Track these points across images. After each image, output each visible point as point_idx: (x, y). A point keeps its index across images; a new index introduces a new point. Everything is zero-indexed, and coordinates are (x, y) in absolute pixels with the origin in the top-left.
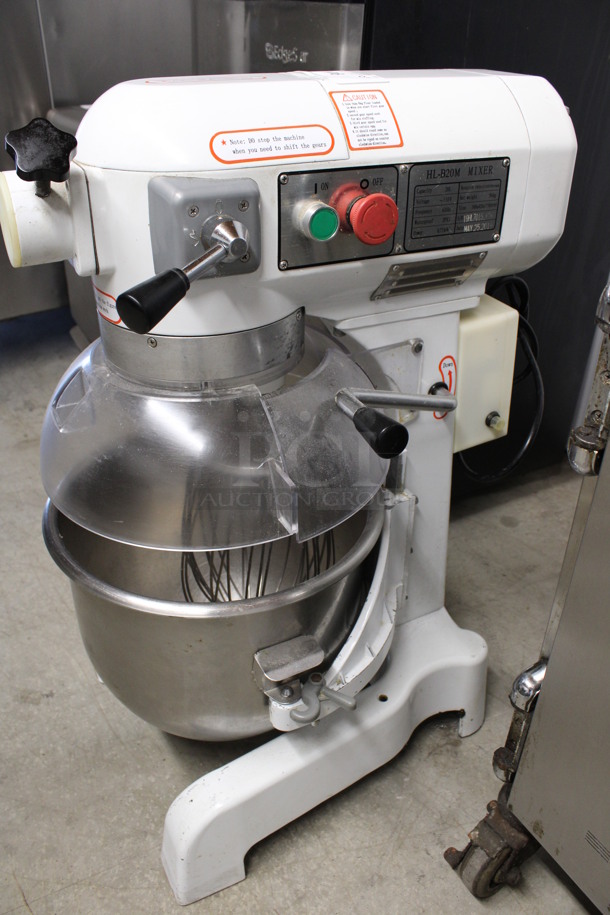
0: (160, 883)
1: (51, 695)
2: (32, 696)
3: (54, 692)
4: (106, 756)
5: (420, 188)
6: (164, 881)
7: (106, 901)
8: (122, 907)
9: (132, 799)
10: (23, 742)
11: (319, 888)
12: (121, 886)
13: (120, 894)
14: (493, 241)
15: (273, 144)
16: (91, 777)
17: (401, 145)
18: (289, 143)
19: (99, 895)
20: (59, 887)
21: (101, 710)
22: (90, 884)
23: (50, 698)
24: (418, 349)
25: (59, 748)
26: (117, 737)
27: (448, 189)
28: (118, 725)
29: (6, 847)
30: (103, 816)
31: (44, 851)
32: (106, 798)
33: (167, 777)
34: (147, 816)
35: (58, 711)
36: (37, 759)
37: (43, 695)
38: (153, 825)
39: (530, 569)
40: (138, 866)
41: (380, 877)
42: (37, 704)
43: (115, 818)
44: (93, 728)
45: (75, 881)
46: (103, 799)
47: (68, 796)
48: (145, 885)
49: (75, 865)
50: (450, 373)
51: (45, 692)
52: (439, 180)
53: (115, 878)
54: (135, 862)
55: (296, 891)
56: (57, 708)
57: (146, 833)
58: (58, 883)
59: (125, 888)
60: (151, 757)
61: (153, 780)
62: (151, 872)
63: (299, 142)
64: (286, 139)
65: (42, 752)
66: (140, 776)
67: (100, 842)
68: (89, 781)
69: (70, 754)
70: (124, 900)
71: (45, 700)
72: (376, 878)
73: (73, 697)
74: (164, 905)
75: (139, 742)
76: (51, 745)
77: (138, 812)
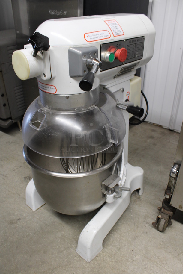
0: (80, 259)
1: (19, 219)
2: (14, 221)
3: (20, 218)
4: (46, 231)
5: (128, 46)
6: (81, 258)
7: (67, 269)
8: (72, 269)
9: (60, 240)
10: (18, 235)
11: (123, 245)
12: (69, 264)
13: (70, 266)
14: (141, 59)
15: (98, 36)
17: (124, 34)
18: (101, 35)
19: (64, 269)
20: (51, 271)
21: (37, 219)
22: (60, 267)
24: (123, 90)
25: (30, 233)
26: (47, 225)
27: (133, 46)
28: (45, 221)
29: (28, 266)
30: (54, 247)
31: (41, 263)
32: (52, 242)
33: (67, 231)
34: (67, 243)
36: (25, 239)
37: (17, 220)
38: (70, 245)
39: (137, 149)
40: (71, 257)
41: (137, 236)
42: (17, 223)
43: (58, 247)
44: (38, 224)
45: (55, 268)
46: (51, 243)
47: (40, 246)
48: (76, 261)
49: (52, 263)
50: (129, 97)
51: (17, 219)
52: (132, 43)
53: (66, 263)
54: (70, 256)
55: (117, 248)
56: (24, 222)
57: (69, 248)
58: (50, 270)
59: (71, 264)
60: (59, 227)
61: (63, 233)
62: (76, 257)
63: (103, 35)
64: (100, 34)
65: (25, 236)
66: (59, 233)
67: (57, 255)
68: (44, 239)
69: (35, 234)
70: (72, 267)
71: (18, 221)
72: (136, 237)
73: (27, 218)
74: (84, 264)
75: (54, 224)
76: (27, 233)
77: (63, 243)
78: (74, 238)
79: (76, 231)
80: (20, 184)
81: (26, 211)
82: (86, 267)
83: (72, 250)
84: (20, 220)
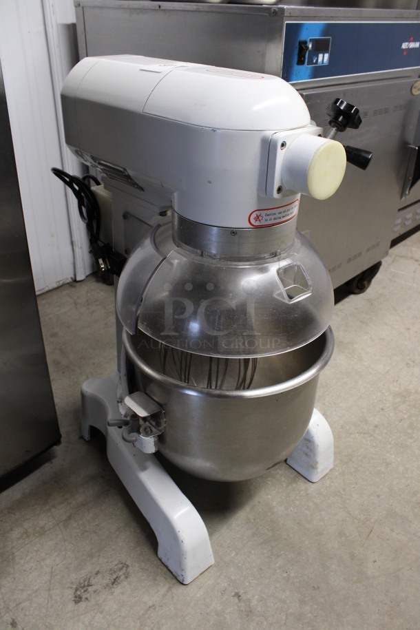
0: (328, 478)
1: (237, 595)
2: (243, 609)
3: (233, 594)
4: (270, 534)
6: (327, 477)
7: (349, 497)
8: (348, 489)
9: (292, 509)
10: (284, 591)
12: (339, 494)
13: (343, 493)
16: (288, 536)
19: (348, 501)
20: (355, 520)
21: (237, 554)
22: (346, 507)
23: (240, 594)
25: (278, 565)
26: (254, 534)
28: (245, 538)
29: (352, 559)
30: (309, 518)
31: (343, 538)
32: (297, 522)
33: (270, 497)
34: (298, 497)
35: (249, 582)
36: (292, 575)
37: (240, 600)
38: (302, 493)
42: (249, 600)
43: (307, 512)
44: (253, 552)
46: (299, 523)
47: (307, 543)
48: (332, 484)
51: (237, 600)
53: (337, 498)
56: (247, 584)
57: (307, 494)
58: (354, 522)
59: (339, 492)
60: (260, 510)
61: (275, 503)
65: (285, 575)
66: (276, 510)
67: (323, 513)
68: (292, 536)
69: (278, 556)
70: (344, 490)
71: (244, 597)
73: (233, 578)
74: (337, 473)
75: (252, 520)
76: (278, 571)
77: (298, 503)
78: (287, 486)
79: (270, 483)
80: (101, 612)
81: (210, 582)
82: (341, 471)
83: (312, 489)
84: (241, 592)
